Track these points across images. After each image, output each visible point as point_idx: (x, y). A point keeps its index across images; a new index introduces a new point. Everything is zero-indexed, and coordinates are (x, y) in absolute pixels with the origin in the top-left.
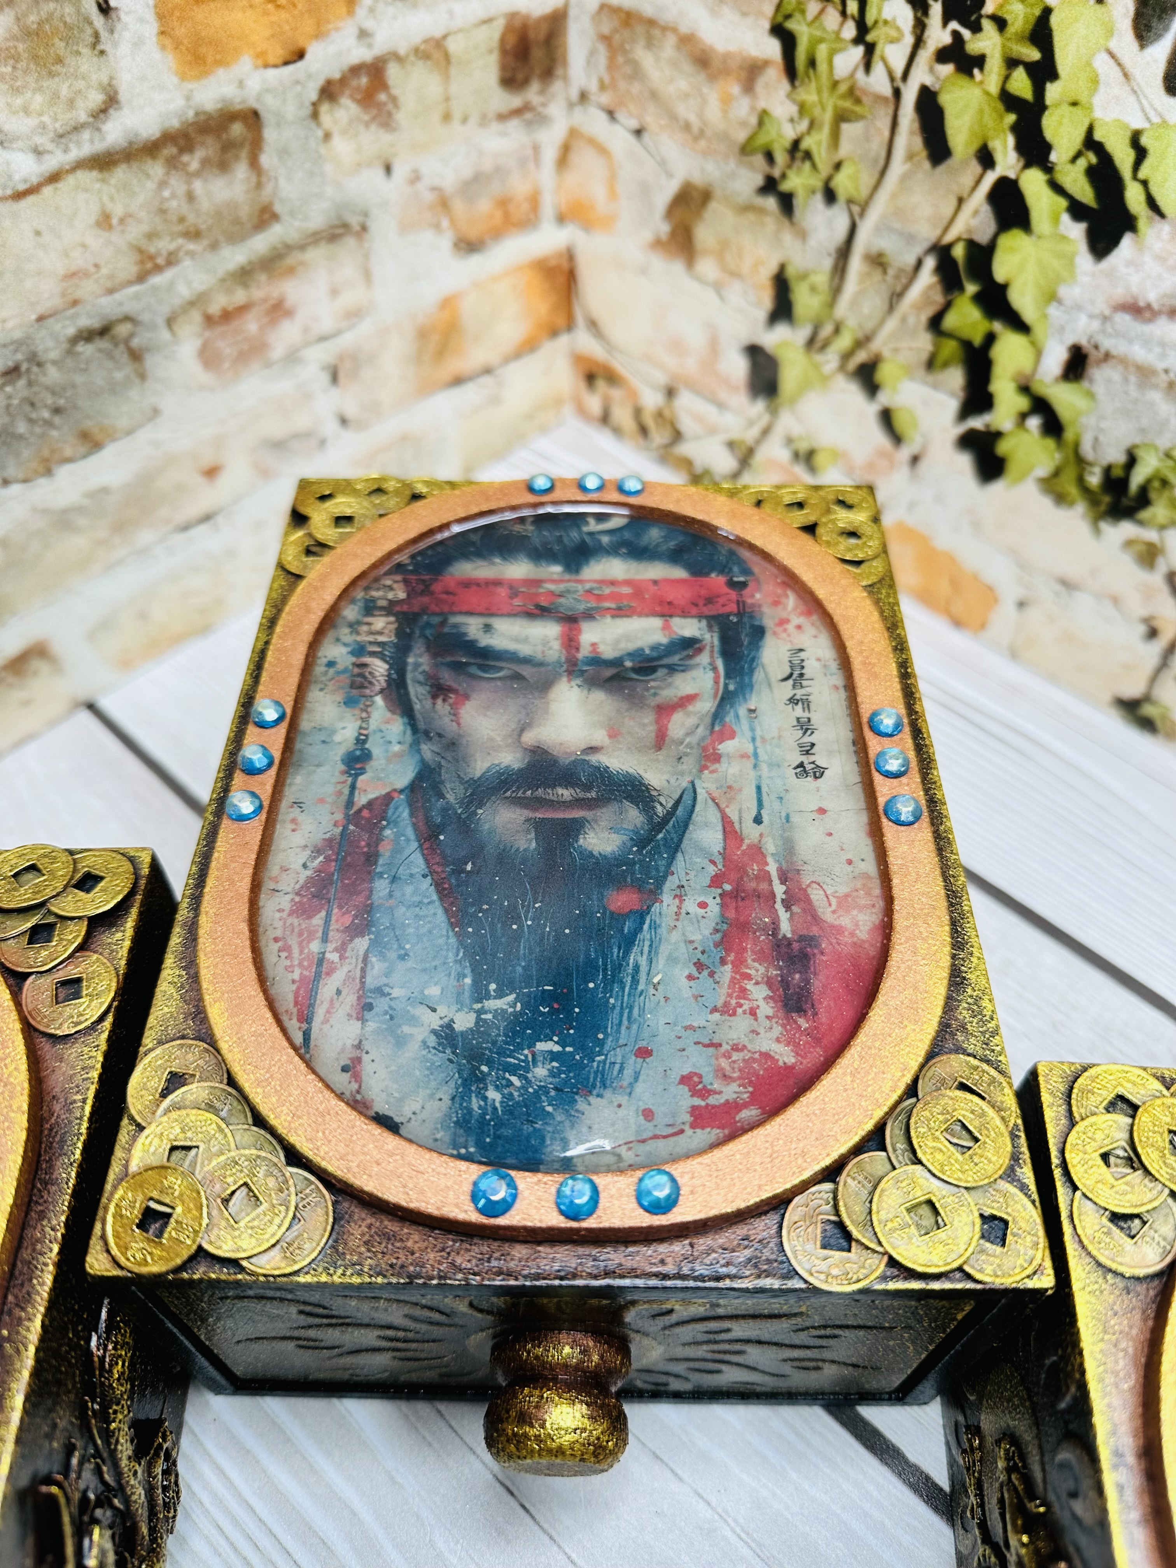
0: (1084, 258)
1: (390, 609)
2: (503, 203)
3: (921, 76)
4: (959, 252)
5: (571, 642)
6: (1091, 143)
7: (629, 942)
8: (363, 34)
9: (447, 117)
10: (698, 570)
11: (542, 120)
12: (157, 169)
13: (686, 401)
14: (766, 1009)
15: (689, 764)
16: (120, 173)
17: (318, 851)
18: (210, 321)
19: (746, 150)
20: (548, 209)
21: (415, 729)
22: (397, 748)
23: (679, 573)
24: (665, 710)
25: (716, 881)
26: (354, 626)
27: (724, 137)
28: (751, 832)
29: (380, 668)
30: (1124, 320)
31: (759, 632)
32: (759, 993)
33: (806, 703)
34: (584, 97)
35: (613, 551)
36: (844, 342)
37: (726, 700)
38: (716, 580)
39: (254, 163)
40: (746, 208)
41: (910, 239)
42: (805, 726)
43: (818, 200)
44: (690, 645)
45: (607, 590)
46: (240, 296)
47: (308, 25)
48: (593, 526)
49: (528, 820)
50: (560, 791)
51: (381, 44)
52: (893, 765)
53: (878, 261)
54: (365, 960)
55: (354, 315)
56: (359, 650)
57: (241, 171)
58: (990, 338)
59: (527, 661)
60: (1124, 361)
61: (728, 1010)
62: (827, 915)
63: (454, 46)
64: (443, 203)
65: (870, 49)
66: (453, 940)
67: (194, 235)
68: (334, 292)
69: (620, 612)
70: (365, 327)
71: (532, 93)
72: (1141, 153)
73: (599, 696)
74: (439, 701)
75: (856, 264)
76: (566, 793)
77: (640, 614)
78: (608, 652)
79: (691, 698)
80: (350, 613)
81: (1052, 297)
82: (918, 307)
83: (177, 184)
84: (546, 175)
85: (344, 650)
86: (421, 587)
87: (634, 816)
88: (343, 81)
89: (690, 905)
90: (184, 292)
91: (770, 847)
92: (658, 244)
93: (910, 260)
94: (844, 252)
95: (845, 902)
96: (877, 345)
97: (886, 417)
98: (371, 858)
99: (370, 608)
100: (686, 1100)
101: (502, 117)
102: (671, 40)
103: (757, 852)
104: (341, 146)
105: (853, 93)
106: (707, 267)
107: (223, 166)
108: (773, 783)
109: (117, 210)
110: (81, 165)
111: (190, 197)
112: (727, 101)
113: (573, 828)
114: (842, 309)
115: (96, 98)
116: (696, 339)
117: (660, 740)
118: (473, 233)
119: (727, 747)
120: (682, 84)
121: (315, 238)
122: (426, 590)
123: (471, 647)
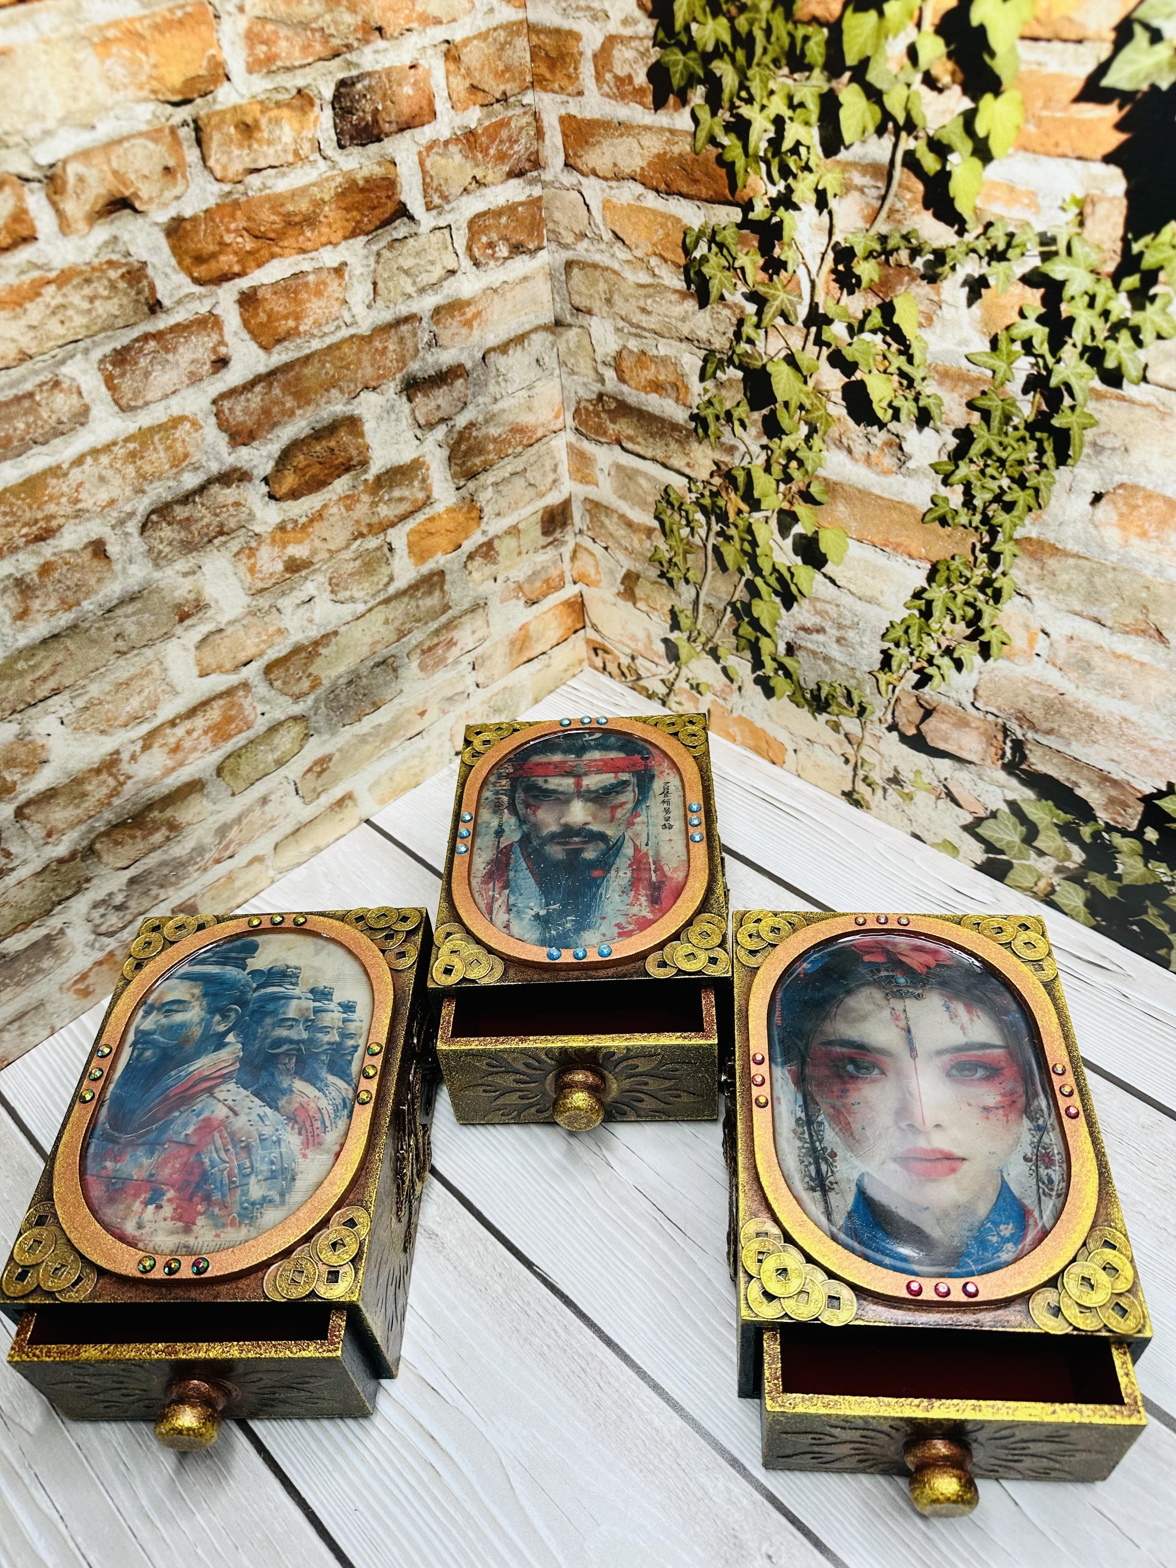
0: (783, 611)
1: (507, 776)
2: (547, 581)
3: (712, 541)
4: (738, 605)
5: (578, 785)
6: (775, 570)
7: (599, 886)
8: (484, 532)
9: (520, 553)
10: (629, 753)
11: (563, 543)
12: (406, 599)
13: (640, 661)
14: (645, 904)
15: (622, 827)
16: (393, 604)
17: (489, 864)
18: (423, 652)
19: (651, 560)
20: (568, 579)
21: (520, 821)
23: (622, 755)
24: (614, 808)
25: (630, 866)
26: (494, 784)
27: (642, 554)
28: (644, 849)
29: (505, 799)
30: (801, 633)
31: (653, 777)
32: (643, 899)
33: (668, 803)
34: (581, 532)
35: (596, 748)
36: (702, 639)
37: (638, 803)
38: (637, 757)
39: (442, 590)
40: (655, 583)
41: (720, 599)
42: (667, 811)
43: (682, 582)
44: (625, 783)
45: (593, 764)
46: (436, 640)
47: (463, 535)
48: (587, 738)
49: (563, 849)
50: (575, 839)
51: (491, 534)
52: (696, 822)
53: (709, 607)
54: (508, 896)
55: (483, 640)
56: (497, 793)
57: (437, 593)
58: (757, 639)
59: (562, 793)
60: (806, 649)
61: (632, 905)
62: (669, 874)
63: (520, 526)
64: (520, 587)
65: (692, 529)
66: (538, 889)
67: (418, 620)
68: (474, 632)
69: (598, 772)
70: (487, 644)
71: (557, 535)
72: (792, 575)
73: (589, 804)
74: (529, 810)
75: (701, 607)
76: (577, 839)
77: (606, 772)
78: (593, 788)
79: (625, 803)
80: (492, 779)
81: (776, 624)
82: (728, 626)
83: (413, 603)
84: (567, 565)
85: (491, 793)
86: (518, 767)
87: (602, 846)
88: (476, 551)
89: (621, 874)
90: (414, 642)
91: (651, 853)
92: (619, 594)
93: (722, 607)
94: (696, 602)
95: (675, 870)
96: (715, 640)
97: (725, 670)
98: (507, 864)
99: (500, 777)
100: (616, 930)
101: (544, 547)
102: (615, 516)
103: (646, 855)
104: (475, 574)
105: (688, 543)
106: (641, 605)
107: (430, 593)
108: (653, 831)
109: (391, 617)
110: (380, 603)
111: (418, 607)
112: (641, 541)
113: (581, 850)
114: (699, 626)
115: (386, 579)
116: (642, 635)
117: (612, 819)
118: (533, 597)
119: (638, 820)
120: (622, 532)
121: (466, 612)
122: (521, 768)
123: (540, 789)
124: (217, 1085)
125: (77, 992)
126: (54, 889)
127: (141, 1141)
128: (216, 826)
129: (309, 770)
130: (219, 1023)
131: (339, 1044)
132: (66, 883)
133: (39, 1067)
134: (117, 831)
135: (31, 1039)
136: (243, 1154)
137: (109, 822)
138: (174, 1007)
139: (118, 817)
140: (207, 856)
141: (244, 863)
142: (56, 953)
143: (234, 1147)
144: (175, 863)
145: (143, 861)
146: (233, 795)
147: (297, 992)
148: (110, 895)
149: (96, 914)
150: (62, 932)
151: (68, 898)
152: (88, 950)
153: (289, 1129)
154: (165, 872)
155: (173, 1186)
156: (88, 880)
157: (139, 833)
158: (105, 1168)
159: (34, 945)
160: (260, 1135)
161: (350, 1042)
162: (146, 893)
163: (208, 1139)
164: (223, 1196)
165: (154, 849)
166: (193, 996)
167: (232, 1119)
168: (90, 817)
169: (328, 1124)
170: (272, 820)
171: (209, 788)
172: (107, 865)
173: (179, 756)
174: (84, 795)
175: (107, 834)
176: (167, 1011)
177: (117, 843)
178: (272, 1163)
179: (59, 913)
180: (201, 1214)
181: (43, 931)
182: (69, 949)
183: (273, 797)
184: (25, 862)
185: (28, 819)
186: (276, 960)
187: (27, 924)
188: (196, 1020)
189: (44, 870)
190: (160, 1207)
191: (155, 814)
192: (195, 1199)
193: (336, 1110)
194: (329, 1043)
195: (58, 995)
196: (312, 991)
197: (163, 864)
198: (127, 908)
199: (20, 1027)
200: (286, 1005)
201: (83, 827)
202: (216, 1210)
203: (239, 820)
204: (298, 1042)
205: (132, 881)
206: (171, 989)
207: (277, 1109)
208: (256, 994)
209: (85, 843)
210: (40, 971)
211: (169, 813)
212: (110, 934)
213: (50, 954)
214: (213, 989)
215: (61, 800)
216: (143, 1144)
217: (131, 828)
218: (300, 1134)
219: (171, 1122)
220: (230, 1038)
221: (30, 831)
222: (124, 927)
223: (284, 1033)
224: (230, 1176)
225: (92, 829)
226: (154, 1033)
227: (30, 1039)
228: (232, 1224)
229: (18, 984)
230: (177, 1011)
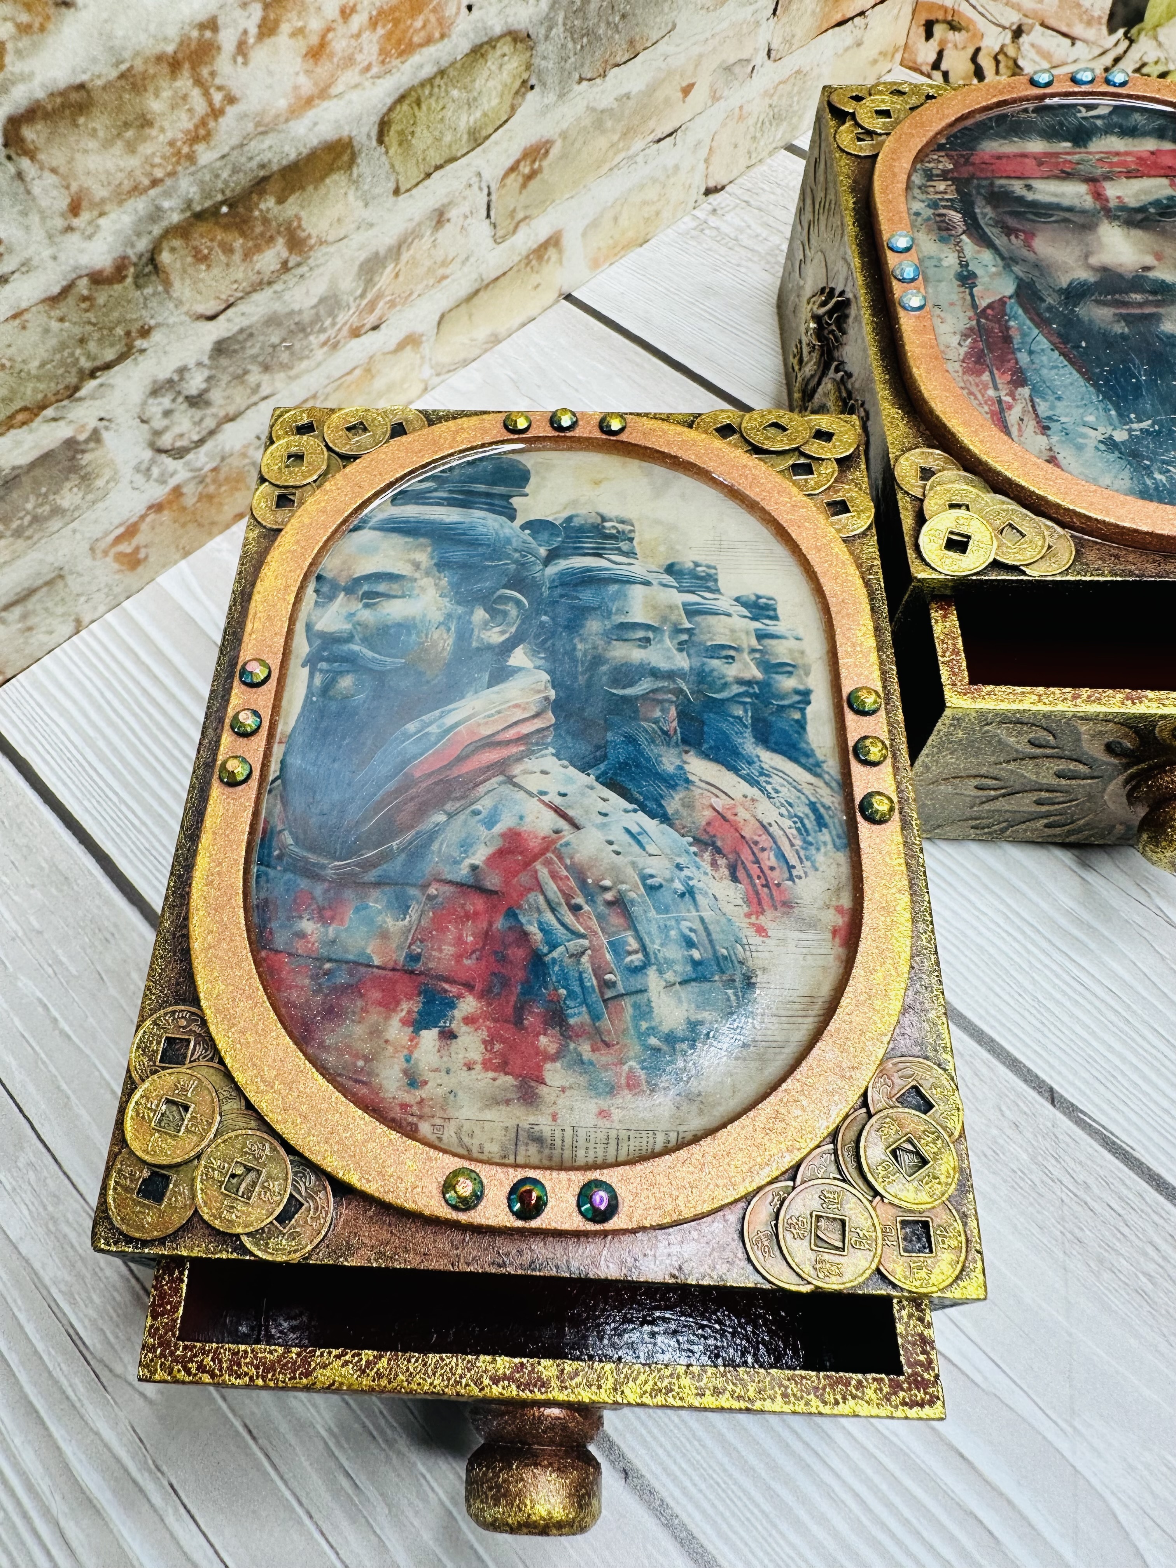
5: (1099, 196)
17: (965, 336)
21: (1003, 258)
22: (994, 269)
29: (955, 216)
35: (1108, 131)
45: (1115, 159)
48: (1084, 113)
49: (1115, 315)
50: (1133, 296)
54: (1032, 401)
56: (934, 205)
59: (1070, 209)
66: (1091, 389)
69: (1131, 175)
73: (1138, 232)
74: (1013, 238)
76: (1137, 297)
77: (1149, 176)
78: (1132, 203)
85: (923, 205)
86: (962, 160)
98: (1007, 339)
99: (930, 176)
122: (967, 162)
123: (1020, 200)
124: (519, 759)
125: (120, 557)
126: (82, 341)
127: (371, 876)
128: (363, 256)
129: (513, 169)
130: (485, 625)
131: (765, 685)
132: (105, 331)
133: (61, 687)
134: (202, 228)
135: (44, 638)
136: (615, 920)
137: (189, 204)
138: (382, 587)
139: (207, 194)
140: (341, 318)
141: (392, 344)
142: (86, 479)
143: (591, 900)
144: (290, 323)
145: (241, 307)
146: (397, 192)
147: (637, 569)
148: (182, 371)
149: (156, 408)
150: (95, 436)
151: (108, 366)
152: (139, 479)
153: (706, 866)
154: (275, 340)
155: (469, 987)
156: (145, 332)
157: (238, 243)
158: (302, 935)
159: (46, 459)
160: (644, 878)
161: (788, 683)
162: (240, 378)
163: (524, 878)
164: (596, 1017)
165: (258, 286)
166: (417, 566)
167: (568, 834)
168: (155, 183)
169: (793, 860)
170: (444, 264)
171: (363, 167)
172: (179, 303)
173: (323, 70)
174: (145, 122)
175: (182, 231)
176: (368, 595)
177: (201, 258)
178: (690, 944)
179: (93, 397)
180: (554, 1058)
181: (62, 432)
182: (107, 474)
183: (453, 214)
184: (26, 267)
185: (31, 155)
186: (574, 503)
187: (33, 411)
188: (436, 616)
189: (66, 291)
190: (448, 1035)
191: (268, 204)
192: (529, 1020)
193: (803, 831)
194: (741, 682)
195: (88, 562)
196: (670, 569)
197: (272, 321)
198: (208, 404)
199: (24, 617)
200: (621, 596)
201: (140, 205)
202: (585, 1049)
203: (396, 251)
204: (670, 675)
205: (221, 349)
206: (369, 550)
207: (665, 819)
208: (552, 570)
209: (143, 245)
210: (57, 511)
211: (291, 207)
212: (178, 453)
213: (75, 479)
214: (458, 554)
215: (100, 122)
216: (378, 884)
217: (226, 228)
218: (735, 879)
219: (432, 835)
220: (519, 657)
221: (36, 190)
222: (201, 442)
223: (637, 655)
224: (598, 972)
225: (156, 214)
226: (350, 639)
227: (40, 638)
228: (632, 1085)
229: (18, 533)
230: (388, 596)
